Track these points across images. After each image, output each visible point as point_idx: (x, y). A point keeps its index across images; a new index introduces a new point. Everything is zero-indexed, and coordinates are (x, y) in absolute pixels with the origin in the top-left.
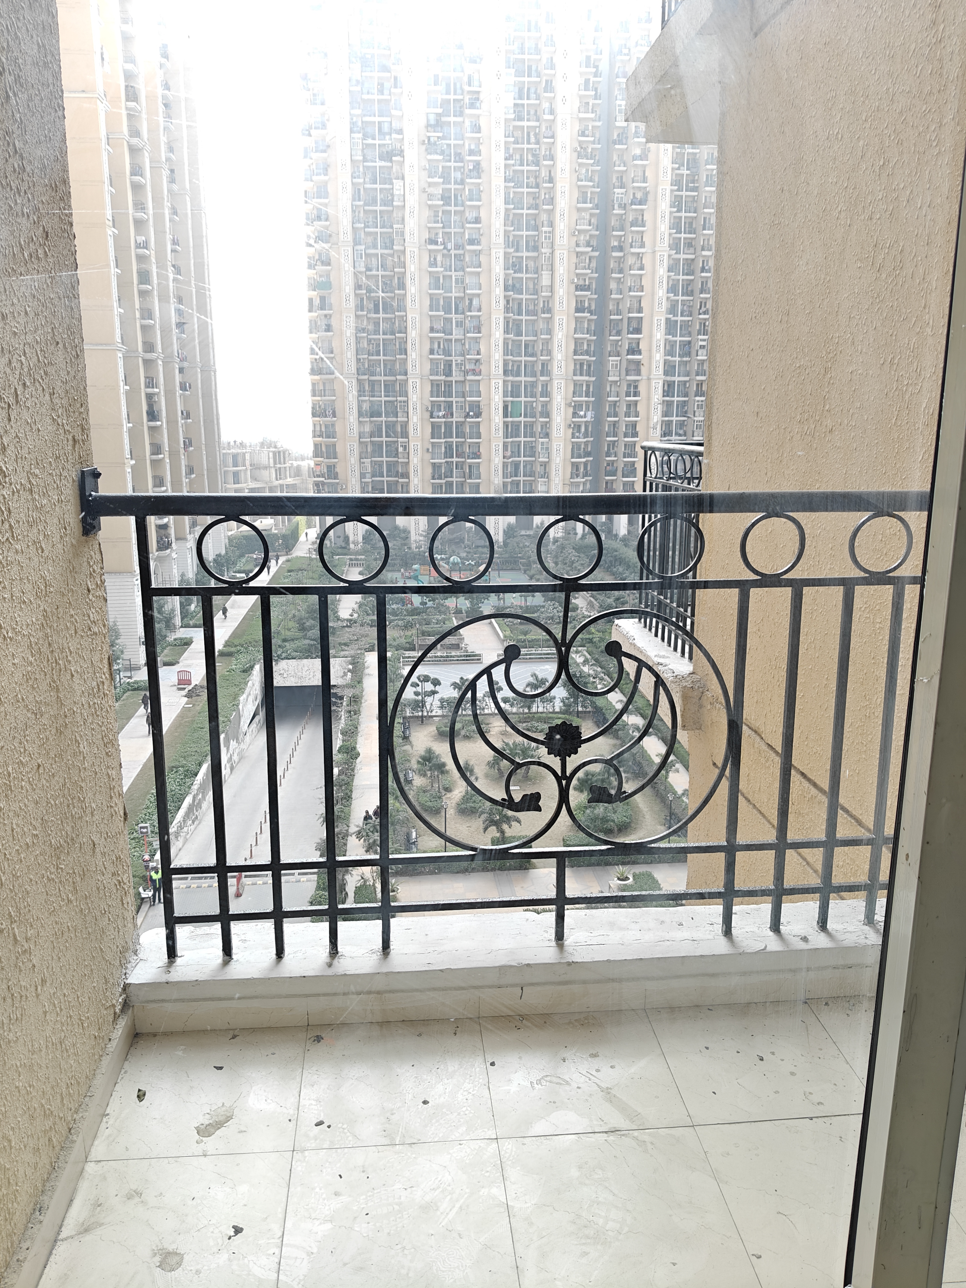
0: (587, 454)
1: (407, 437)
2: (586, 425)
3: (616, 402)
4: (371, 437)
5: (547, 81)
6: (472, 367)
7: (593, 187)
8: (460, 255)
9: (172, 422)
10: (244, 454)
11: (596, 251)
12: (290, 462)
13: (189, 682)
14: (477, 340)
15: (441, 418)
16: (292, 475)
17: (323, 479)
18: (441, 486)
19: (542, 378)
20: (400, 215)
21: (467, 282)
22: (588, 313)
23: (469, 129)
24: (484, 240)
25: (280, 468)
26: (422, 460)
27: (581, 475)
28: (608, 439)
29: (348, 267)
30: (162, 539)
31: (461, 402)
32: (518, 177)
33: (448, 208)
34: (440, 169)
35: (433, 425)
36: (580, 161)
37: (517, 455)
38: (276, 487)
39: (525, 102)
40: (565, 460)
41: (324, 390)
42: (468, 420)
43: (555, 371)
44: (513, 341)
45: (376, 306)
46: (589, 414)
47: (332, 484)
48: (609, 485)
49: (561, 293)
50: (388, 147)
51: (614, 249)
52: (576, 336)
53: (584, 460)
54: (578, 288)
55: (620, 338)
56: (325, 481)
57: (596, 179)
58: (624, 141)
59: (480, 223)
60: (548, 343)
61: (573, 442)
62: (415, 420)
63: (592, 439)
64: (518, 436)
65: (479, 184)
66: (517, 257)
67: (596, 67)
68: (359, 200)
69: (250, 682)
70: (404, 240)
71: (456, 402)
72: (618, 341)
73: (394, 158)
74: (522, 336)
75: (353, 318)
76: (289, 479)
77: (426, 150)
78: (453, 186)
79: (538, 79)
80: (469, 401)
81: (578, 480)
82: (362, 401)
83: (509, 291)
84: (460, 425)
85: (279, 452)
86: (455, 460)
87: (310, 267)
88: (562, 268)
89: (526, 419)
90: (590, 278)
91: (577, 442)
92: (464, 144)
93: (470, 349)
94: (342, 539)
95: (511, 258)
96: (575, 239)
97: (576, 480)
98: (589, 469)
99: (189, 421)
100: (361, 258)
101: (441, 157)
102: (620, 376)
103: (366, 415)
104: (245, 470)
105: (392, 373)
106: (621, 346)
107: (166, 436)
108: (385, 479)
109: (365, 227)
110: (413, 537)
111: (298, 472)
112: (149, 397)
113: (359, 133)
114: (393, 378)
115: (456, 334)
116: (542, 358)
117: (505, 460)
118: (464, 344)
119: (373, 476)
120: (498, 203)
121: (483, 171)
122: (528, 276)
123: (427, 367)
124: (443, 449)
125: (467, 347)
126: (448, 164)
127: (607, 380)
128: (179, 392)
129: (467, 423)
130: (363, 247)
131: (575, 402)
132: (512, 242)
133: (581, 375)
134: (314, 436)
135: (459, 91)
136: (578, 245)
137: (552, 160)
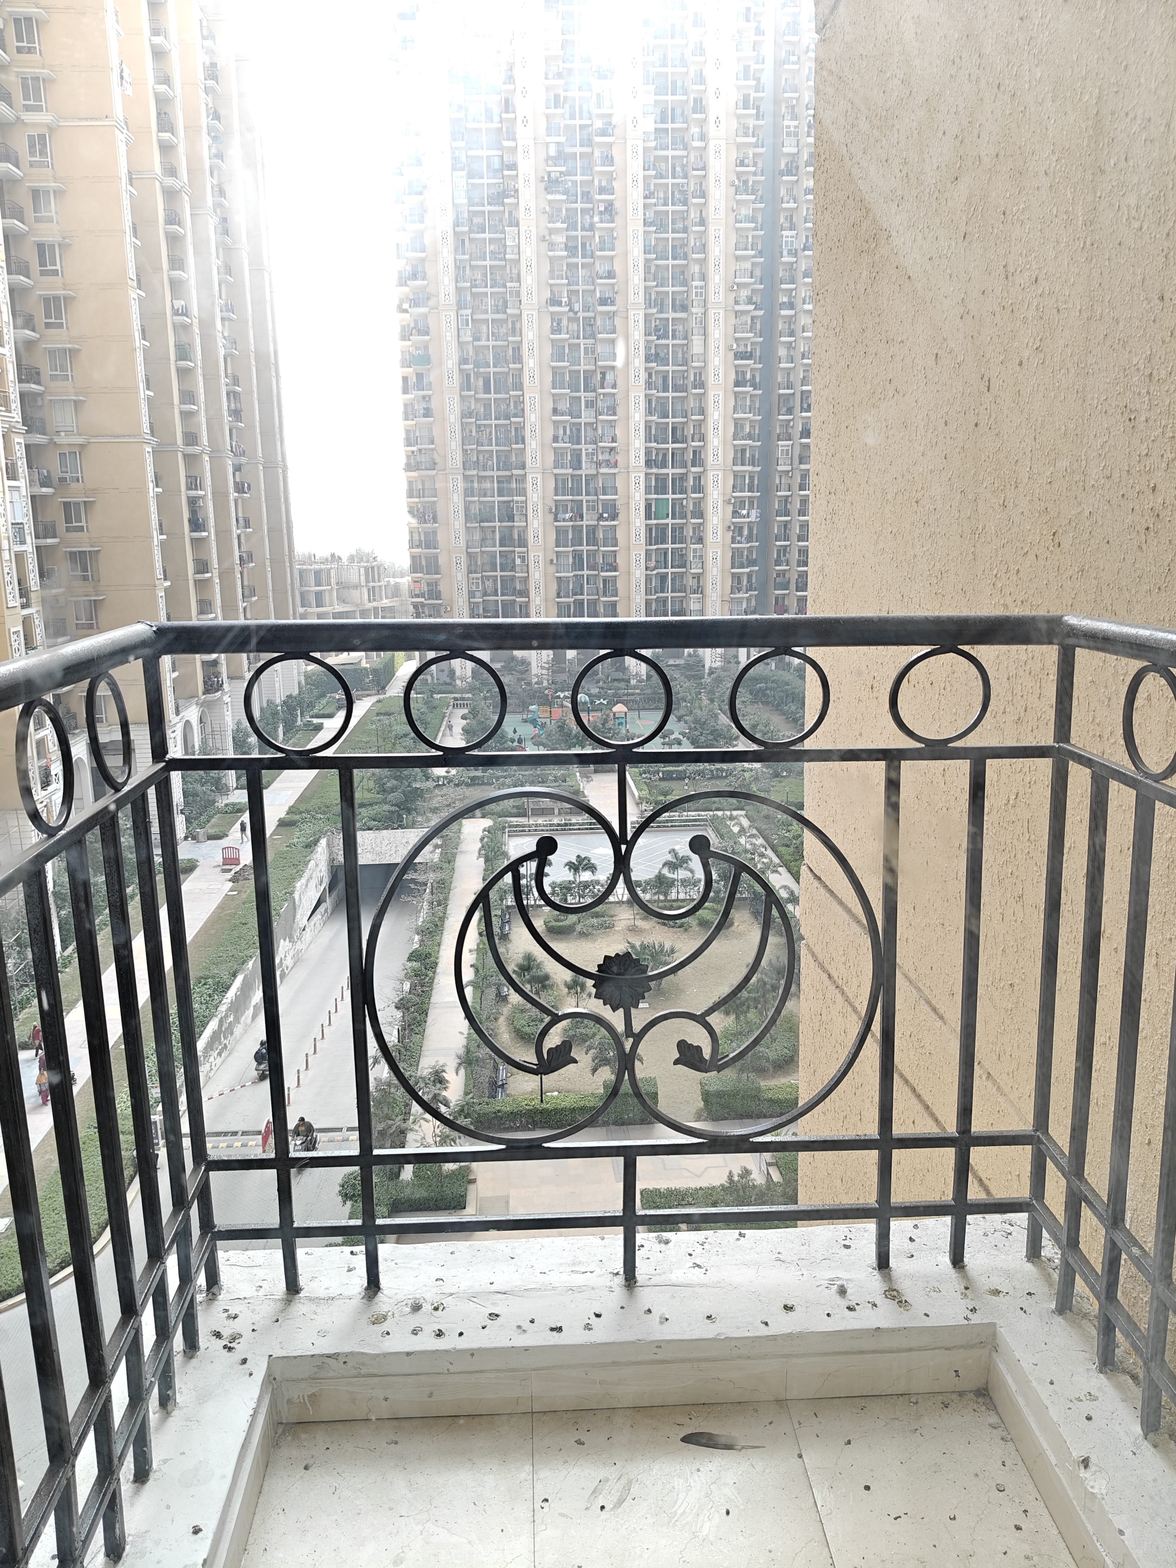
0: (752, 563)
1: (526, 546)
2: (749, 527)
3: (787, 496)
4: (482, 547)
5: (695, 100)
6: (606, 457)
7: (755, 229)
8: (590, 318)
9: (222, 534)
10: (329, 570)
11: (761, 309)
12: (386, 580)
13: (236, 862)
14: (612, 424)
15: (567, 521)
16: (390, 594)
17: (422, 600)
18: (569, 606)
19: (693, 469)
20: (515, 271)
21: (599, 351)
22: (750, 386)
23: (599, 162)
24: (619, 299)
25: (373, 587)
26: (545, 575)
27: (744, 588)
28: (778, 543)
29: (449, 336)
30: (210, 679)
31: (593, 501)
32: (661, 220)
33: (575, 260)
34: (564, 212)
35: (558, 530)
36: (738, 197)
37: (663, 566)
38: (369, 610)
39: (670, 126)
40: (723, 571)
41: (423, 489)
42: (601, 523)
43: (710, 460)
44: (656, 423)
45: (487, 382)
46: (754, 513)
47: (434, 606)
48: (780, 601)
49: (717, 363)
50: (499, 187)
51: (783, 306)
52: (736, 416)
53: (747, 570)
54: (739, 356)
55: (791, 417)
56: (426, 602)
57: (760, 220)
58: (794, 171)
59: (614, 278)
60: (700, 425)
61: (733, 548)
62: (536, 525)
63: (757, 544)
64: (664, 541)
65: (612, 230)
66: (660, 319)
67: (758, 80)
68: (464, 254)
69: (312, 862)
70: (520, 301)
71: (587, 501)
72: (789, 421)
73: (506, 201)
74: (668, 417)
75: (457, 397)
76: (385, 601)
77: (546, 189)
78: (579, 233)
79: (685, 98)
80: (602, 500)
81: (741, 595)
82: (470, 502)
83: (652, 361)
84: (592, 530)
85: (373, 568)
86: (586, 572)
87: (404, 337)
88: (717, 332)
89: (674, 521)
90: (752, 343)
91: (738, 548)
92: (593, 181)
93: (603, 435)
94: (446, 673)
95: (653, 321)
96: (734, 295)
97: (737, 596)
98: (754, 581)
99: (248, 530)
100: (467, 325)
101: (565, 197)
102: (791, 465)
103: (475, 519)
104: (330, 591)
105: (507, 466)
106: (792, 427)
107: (214, 551)
108: (500, 598)
109: (472, 287)
110: (535, 670)
111: (396, 592)
112: (193, 502)
113: (463, 170)
114: (508, 473)
115: (587, 416)
116: (693, 444)
117: (649, 572)
118: (596, 429)
119: (485, 594)
120: (636, 252)
121: (616, 213)
122: (675, 342)
123: (551, 457)
124: (571, 560)
125: (600, 432)
126: (574, 205)
127: (776, 469)
128: (233, 495)
129: (600, 527)
130: (469, 312)
131: (735, 497)
132: (654, 301)
133: (743, 464)
134: (411, 547)
135: (585, 114)
136: (737, 303)
137: (704, 197)
